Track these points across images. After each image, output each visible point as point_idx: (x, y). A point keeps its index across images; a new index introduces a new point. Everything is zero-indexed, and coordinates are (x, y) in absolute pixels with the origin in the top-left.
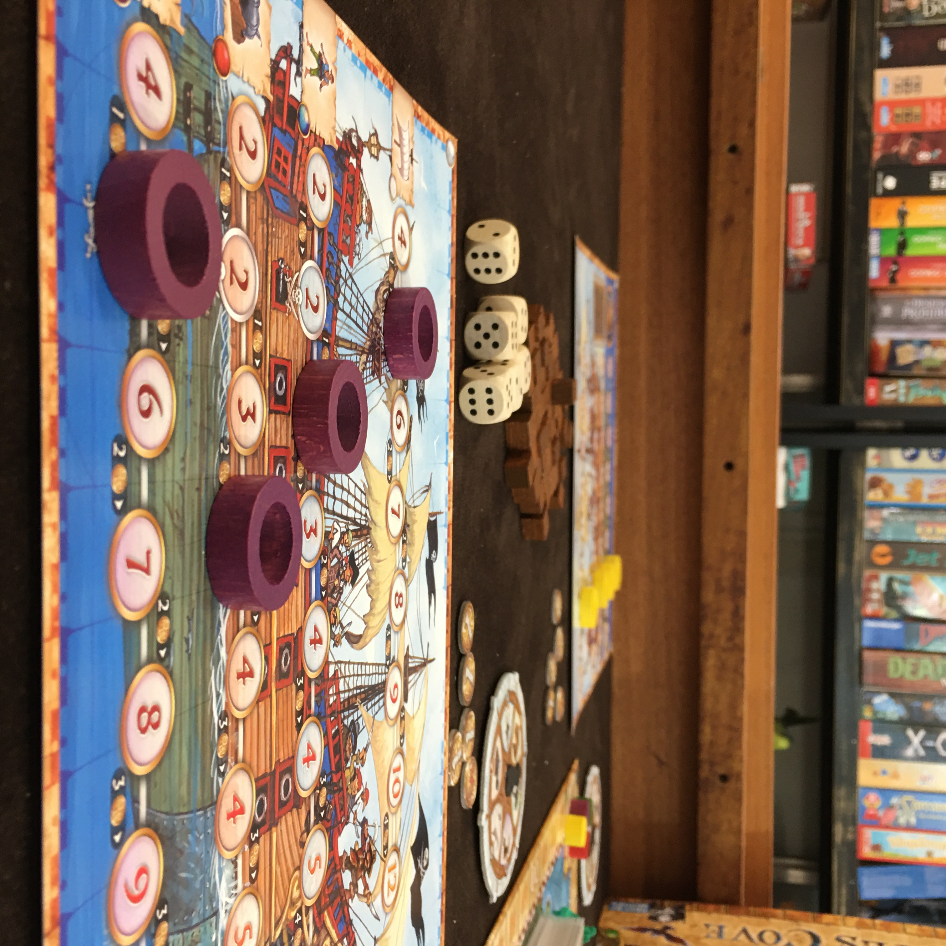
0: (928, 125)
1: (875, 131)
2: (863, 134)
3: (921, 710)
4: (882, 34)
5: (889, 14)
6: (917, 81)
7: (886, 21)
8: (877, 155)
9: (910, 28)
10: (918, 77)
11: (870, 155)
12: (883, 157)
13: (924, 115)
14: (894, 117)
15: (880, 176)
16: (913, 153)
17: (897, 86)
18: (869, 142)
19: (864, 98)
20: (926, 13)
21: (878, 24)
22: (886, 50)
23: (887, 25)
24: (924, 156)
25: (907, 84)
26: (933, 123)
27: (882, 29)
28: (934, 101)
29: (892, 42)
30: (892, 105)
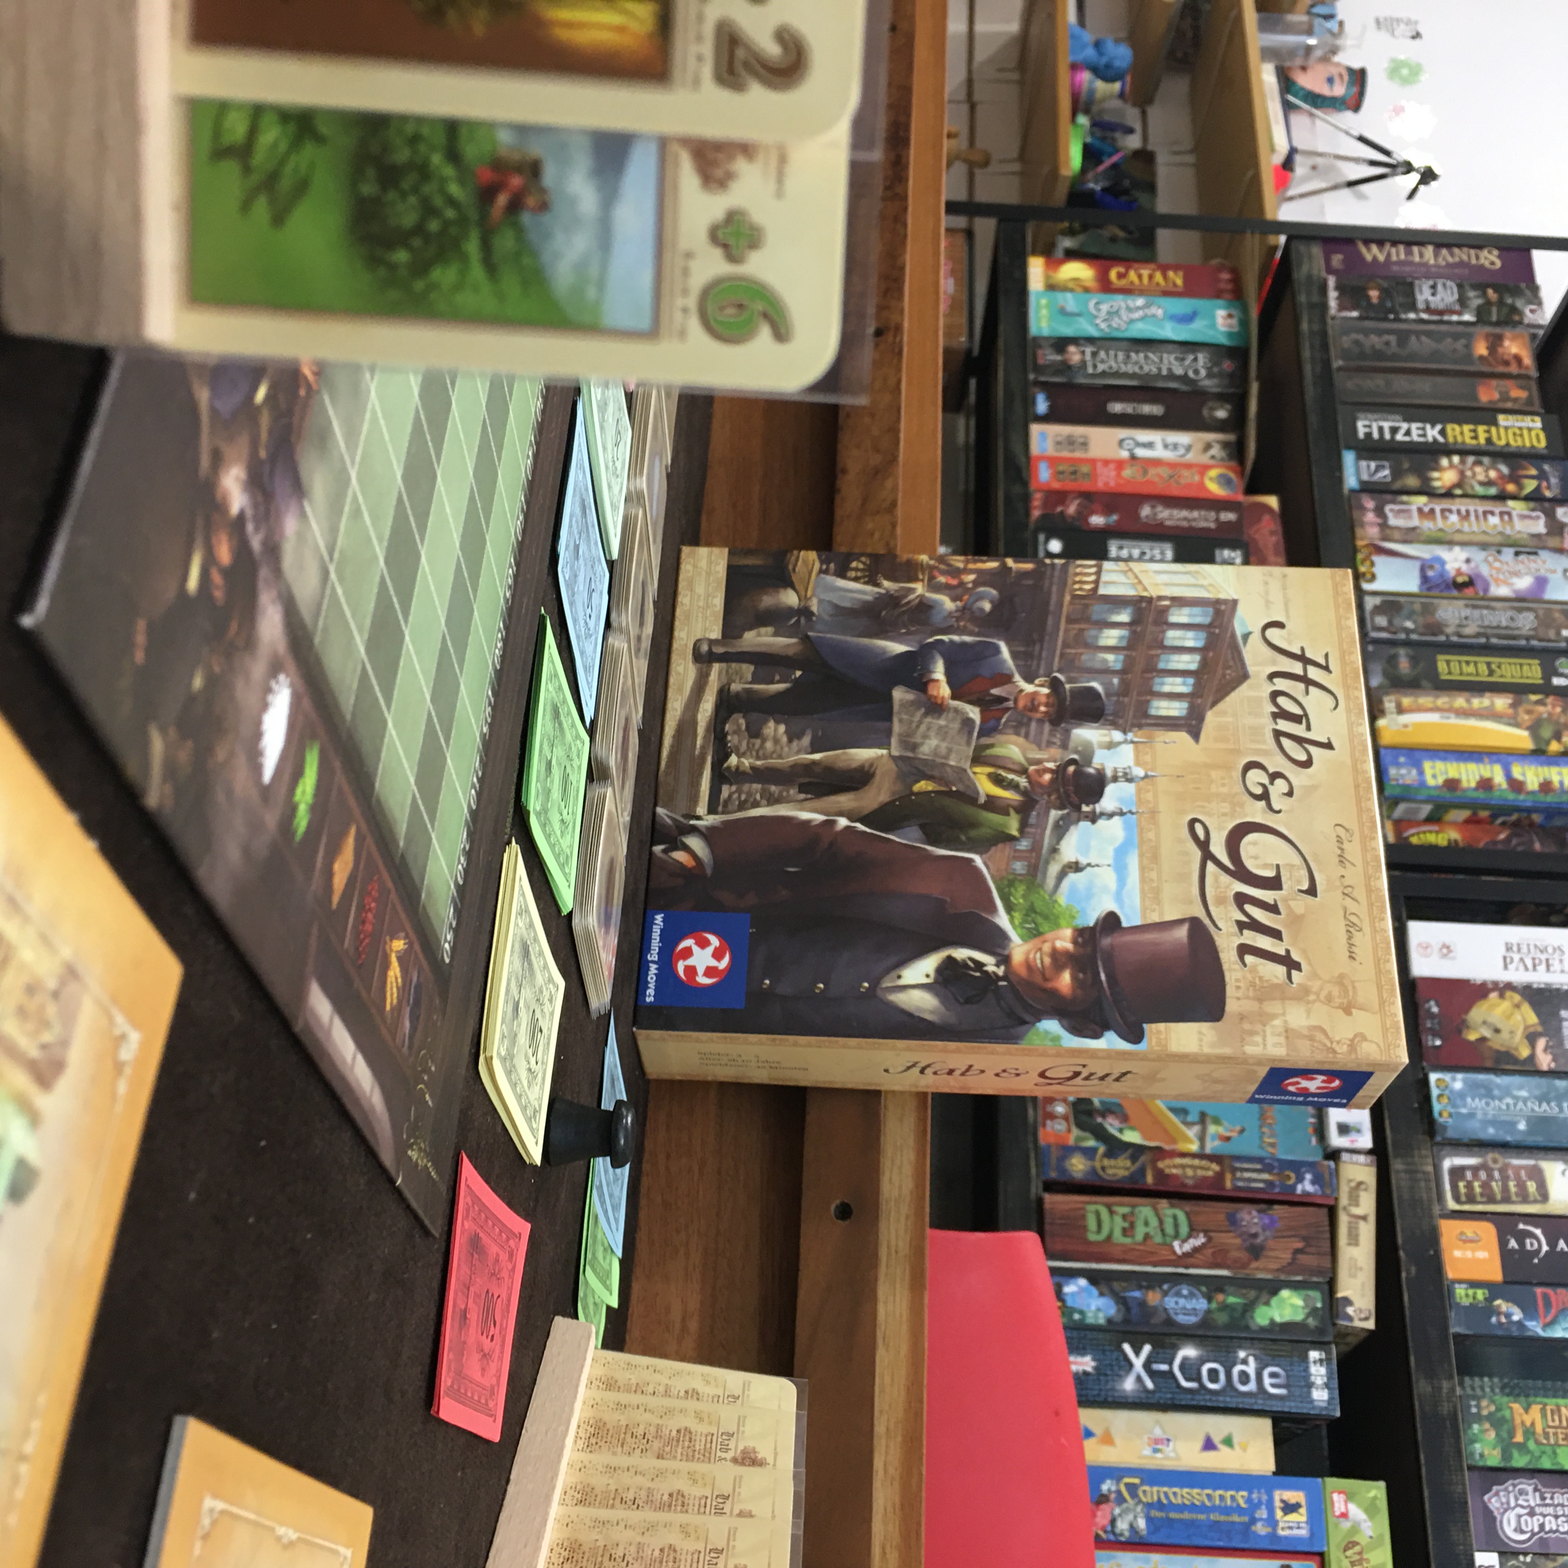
0: (1100, 485)
1: (1032, 487)
2: (1017, 489)
3: (1143, 1304)
4: (1036, 390)
5: (1046, 366)
6: (1082, 440)
7: (1043, 374)
8: (1036, 513)
9: (1070, 386)
10: (1085, 437)
11: (1027, 514)
12: (1044, 517)
13: (1093, 475)
14: (1057, 474)
15: (1041, 537)
16: (1083, 515)
17: (1058, 443)
18: (1026, 498)
19: (1018, 449)
20: (1090, 370)
21: (1032, 377)
22: (1042, 405)
23: (1043, 379)
24: (1097, 520)
25: (1071, 442)
26: (1106, 484)
27: (1037, 383)
28: (1106, 462)
29: (1049, 398)
30: (1053, 461)
